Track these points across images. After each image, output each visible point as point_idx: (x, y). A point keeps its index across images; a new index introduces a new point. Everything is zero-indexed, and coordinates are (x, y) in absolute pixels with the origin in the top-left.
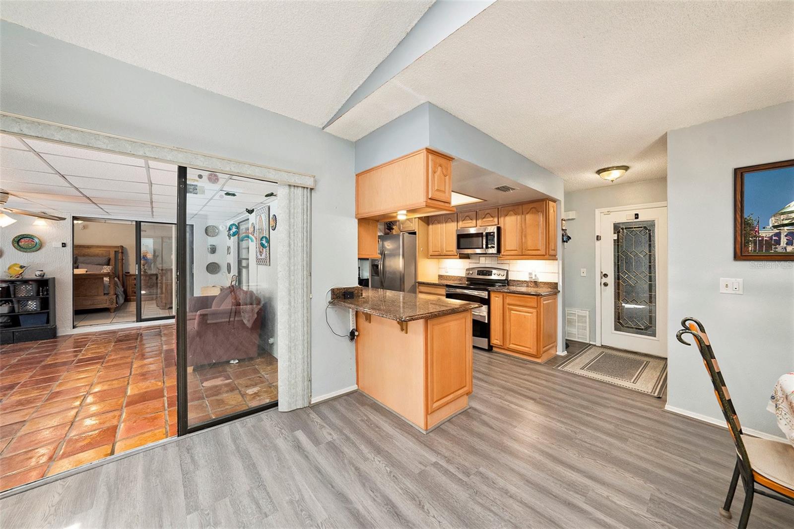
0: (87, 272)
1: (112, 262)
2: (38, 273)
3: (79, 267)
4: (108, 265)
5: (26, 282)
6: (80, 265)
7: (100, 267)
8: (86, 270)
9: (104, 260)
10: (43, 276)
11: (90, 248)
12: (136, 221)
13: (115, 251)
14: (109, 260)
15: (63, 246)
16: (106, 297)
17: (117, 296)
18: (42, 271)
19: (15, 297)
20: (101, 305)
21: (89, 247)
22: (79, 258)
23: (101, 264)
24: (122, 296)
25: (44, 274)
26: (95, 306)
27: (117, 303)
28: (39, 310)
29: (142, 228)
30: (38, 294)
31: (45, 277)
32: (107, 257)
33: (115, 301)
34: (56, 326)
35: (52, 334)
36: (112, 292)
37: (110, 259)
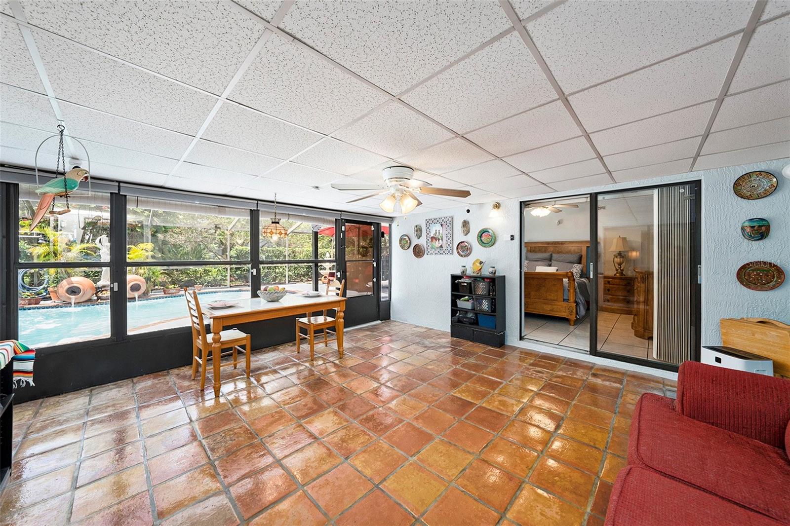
0: (557, 270)
1: (584, 260)
2: (491, 270)
3: (553, 264)
4: (580, 263)
5: (483, 278)
6: (553, 262)
7: (570, 265)
8: (557, 268)
9: (575, 258)
10: (495, 273)
11: (564, 244)
12: (591, 194)
13: (587, 247)
14: (581, 258)
15: (511, 240)
16: (565, 304)
17: (577, 304)
18: (494, 267)
19: (475, 294)
20: (560, 313)
21: (562, 243)
22: (554, 255)
23: (572, 261)
24: (584, 306)
25: (495, 271)
26: (554, 313)
27: (577, 313)
28: (490, 311)
29: (599, 205)
30: (489, 295)
31: (496, 274)
32: (579, 254)
33: (574, 311)
34: (504, 333)
35: (500, 342)
36: (572, 299)
37: (582, 256)
